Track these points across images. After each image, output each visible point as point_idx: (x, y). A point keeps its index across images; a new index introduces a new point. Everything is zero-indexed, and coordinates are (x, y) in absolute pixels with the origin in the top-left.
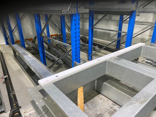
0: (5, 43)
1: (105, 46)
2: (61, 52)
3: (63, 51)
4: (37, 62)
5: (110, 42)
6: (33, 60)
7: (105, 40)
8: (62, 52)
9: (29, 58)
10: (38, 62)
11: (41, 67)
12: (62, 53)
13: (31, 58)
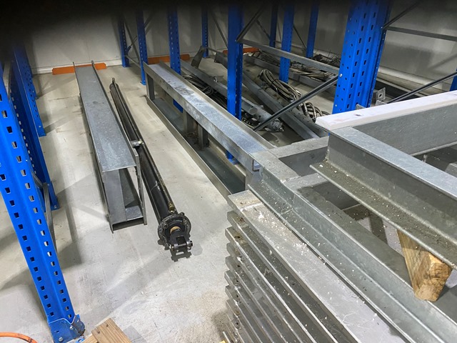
0: (120, 62)
1: (410, 92)
2: (275, 96)
3: (280, 93)
4: (219, 114)
5: (426, 83)
6: (206, 107)
7: (409, 74)
8: (276, 98)
9: (196, 101)
10: (221, 113)
11: (233, 127)
12: (278, 99)
13: (201, 102)
